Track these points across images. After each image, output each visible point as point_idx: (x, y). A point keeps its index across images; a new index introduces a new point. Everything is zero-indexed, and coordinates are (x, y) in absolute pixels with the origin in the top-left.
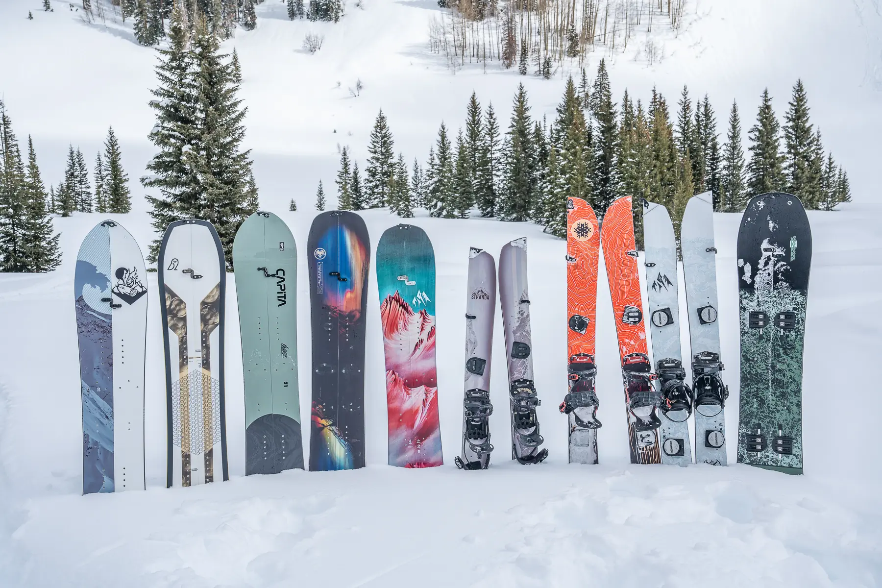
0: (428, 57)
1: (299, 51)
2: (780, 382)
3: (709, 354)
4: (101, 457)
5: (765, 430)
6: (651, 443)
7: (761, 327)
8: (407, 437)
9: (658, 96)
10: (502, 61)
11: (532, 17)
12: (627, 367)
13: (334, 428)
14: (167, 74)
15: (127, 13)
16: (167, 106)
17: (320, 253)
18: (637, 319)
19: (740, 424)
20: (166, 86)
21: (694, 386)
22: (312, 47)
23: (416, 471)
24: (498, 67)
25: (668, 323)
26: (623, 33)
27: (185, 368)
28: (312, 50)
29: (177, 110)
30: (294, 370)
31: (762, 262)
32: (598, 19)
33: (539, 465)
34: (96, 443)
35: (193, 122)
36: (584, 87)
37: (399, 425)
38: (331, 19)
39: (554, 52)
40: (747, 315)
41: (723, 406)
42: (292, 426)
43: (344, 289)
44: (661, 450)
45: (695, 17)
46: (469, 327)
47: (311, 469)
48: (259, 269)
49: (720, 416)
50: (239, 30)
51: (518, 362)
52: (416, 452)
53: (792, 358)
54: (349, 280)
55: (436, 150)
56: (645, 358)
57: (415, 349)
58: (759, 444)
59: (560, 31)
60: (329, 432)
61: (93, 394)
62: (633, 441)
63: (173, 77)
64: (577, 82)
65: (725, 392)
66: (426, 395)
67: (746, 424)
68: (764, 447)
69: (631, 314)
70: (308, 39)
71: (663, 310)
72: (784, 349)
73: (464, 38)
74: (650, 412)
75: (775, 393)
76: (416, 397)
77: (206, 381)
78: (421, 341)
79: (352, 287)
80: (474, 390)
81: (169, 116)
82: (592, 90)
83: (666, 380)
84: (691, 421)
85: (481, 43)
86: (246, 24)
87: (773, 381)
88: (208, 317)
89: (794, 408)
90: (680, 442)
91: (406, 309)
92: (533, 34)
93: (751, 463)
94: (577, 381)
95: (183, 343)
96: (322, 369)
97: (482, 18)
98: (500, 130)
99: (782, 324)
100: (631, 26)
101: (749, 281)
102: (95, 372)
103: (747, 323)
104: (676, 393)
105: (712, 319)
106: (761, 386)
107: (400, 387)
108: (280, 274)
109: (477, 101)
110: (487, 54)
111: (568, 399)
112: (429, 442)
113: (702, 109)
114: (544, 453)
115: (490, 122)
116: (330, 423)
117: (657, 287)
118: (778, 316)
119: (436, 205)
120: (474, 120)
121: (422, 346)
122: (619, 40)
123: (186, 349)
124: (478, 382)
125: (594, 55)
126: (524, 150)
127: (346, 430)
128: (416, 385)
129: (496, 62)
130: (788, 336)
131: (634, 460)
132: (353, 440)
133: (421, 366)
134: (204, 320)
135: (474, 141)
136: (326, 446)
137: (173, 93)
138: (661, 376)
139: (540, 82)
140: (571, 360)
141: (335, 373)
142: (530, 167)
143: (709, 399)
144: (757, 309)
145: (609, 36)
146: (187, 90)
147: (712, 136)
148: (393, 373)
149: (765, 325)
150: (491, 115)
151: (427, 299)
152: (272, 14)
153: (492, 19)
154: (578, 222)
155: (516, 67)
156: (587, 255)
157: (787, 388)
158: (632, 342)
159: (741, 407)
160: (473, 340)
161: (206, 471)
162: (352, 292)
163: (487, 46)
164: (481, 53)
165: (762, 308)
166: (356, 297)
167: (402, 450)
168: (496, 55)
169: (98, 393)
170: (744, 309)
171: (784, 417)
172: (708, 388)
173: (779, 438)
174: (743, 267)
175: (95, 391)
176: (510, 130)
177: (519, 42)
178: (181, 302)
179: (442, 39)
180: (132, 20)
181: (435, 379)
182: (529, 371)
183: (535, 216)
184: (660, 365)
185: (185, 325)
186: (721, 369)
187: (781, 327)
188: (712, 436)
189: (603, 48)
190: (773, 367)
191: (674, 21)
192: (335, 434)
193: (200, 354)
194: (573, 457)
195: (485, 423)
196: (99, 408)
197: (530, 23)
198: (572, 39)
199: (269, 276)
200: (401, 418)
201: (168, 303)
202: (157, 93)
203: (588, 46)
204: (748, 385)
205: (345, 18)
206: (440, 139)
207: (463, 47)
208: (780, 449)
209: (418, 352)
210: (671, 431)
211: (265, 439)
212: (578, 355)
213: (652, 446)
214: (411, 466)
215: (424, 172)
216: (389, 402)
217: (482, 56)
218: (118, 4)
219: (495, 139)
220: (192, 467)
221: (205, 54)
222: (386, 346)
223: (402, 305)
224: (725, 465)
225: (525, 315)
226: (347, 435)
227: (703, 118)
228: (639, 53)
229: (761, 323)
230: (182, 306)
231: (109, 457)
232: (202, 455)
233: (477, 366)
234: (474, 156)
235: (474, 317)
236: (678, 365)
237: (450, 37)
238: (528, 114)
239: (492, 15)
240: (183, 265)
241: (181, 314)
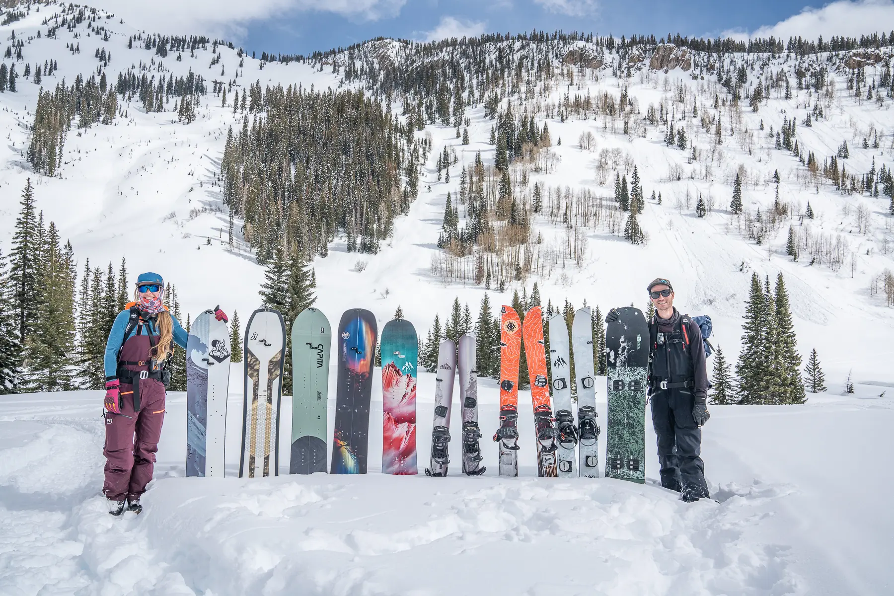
0: (430, 276)
1: (352, 270)
2: (632, 424)
3: (589, 407)
4: (197, 459)
5: (623, 456)
6: (551, 464)
7: (620, 390)
8: (394, 455)
9: (569, 304)
10: (475, 281)
11: (494, 256)
12: (537, 413)
13: (348, 447)
14: (271, 275)
15: (253, 246)
16: (269, 294)
17: (346, 335)
18: (544, 384)
19: (607, 452)
20: (269, 283)
21: (579, 427)
22: (360, 268)
23: (399, 476)
24: (473, 284)
25: (563, 388)
26: (548, 268)
27: (256, 401)
28: (360, 270)
29: (275, 296)
30: (325, 408)
31: (620, 350)
32: (533, 259)
33: (479, 476)
34: (195, 451)
35: (283, 304)
36: (524, 298)
37: (390, 448)
38: (372, 253)
39: (507, 277)
40: (612, 383)
41: (596, 440)
42: (321, 445)
43: (359, 359)
44: (558, 468)
45: (590, 261)
46: (438, 386)
47: (332, 473)
48: (307, 344)
49: (594, 446)
50: (317, 258)
51: (468, 410)
52: (400, 465)
53: (639, 409)
54: (363, 353)
55: (432, 330)
56: (549, 408)
57: (403, 399)
58: (618, 464)
59: (510, 265)
60: (345, 450)
61: (195, 419)
62: (540, 462)
63: (274, 278)
64: (520, 295)
65: (598, 431)
66: (409, 428)
67: (611, 451)
68: (622, 466)
69: (540, 380)
70: (358, 264)
71: (560, 379)
72: (634, 404)
73: (452, 266)
74: (551, 443)
75: (628, 432)
76: (401, 430)
77: (269, 411)
78: (407, 394)
79: (364, 357)
80: (439, 427)
81: (270, 300)
82: (530, 301)
83: (561, 423)
84: (577, 448)
85: (462, 270)
86: (322, 254)
87: (628, 424)
88: (273, 370)
89: (640, 441)
90: (570, 463)
91: (398, 373)
92: (494, 266)
93: (614, 477)
94: (505, 421)
95: (256, 386)
96: (343, 409)
97: (463, 255)
98: (472, 320)
99: (633, 388)
100: (554, 263)
101: (613, 362)
102: (196, 405)
103: (612, 387)
104: (568, 431)
105: (591, 385)
106: (620, 427)
107: (392, 422)
108: (320, 347)
109: (459, 303)
110: (466, 277)
111: (499, 432)
112: (409, 459)
113: (595, 314)
114: (483, 469)
115: (466, 315)
116: (346, 444)
117: (557, 365)
118: (630, 382)
119: (431, 365)
120: (456, 314)
121: (407, 397)
122: (546, 272)
123: (258, 389)
124: (442, 422)
125: (531, 280)
126: (487, 333)
127: (356, 449)
128: (403, 422)
129: (471, 281)
130: (636, 396)
131: (541, 475)
132: (360, 456)
133: (406, 410)
134: (270, 372)
135: (456, 326)
136: (342, 459)
137: (273, 287)
138: (558, 420)
139: (498, 294)
140: (502, 408)
141: (351, 411)
142: (490, 343)
143: (588, 435)
144: (617, 379)
145: (540, 269)
146: (282, 285)
147: (601, 330)
148: (388, 413)
149: (623, 389)
150: (467, 311)
151: (412, 367)
152: (337, 249)
153: (470, 256)
154: (508, 321)
155: (483, 285)
156: (513, 342)
157: (636, 428)
158: (541, 398)
159: (608, 441)
160: (440, 395)
161: (264, 469)
162: (364, 361)
163: (466, 272)
164: (463, 276)
165: (621, 378)
166: (367, 364)
167: (391, 464)
168: (472, 277)
169: (197, 419)
170: (610, 379)
171: (634, 447)
172: (588, 428)
173: (631, 460)
174: (609, 353)
175: (196, 417)
176: (478, 320)
177: (485, 270)
178: (257, 360)
179: (439, 267)
180: (255, 250)
181: (415, 418)
182: (475, 416)
183: (493, 373)
184: (558, 413)
185: (258, 374)
186: (595, 416)
187: (632, 390)
188: (590, 459)
189: (537, 276)
190: (628, 415)
191: (578, 263)
192: (349, 451)
193: (266, 394)
194: (502, 471)
195: (445, 448)
196: (197, 428)
197: (492, 260)
198: (517, 270)
199: (313, 348)
200: (391, 443)
201: (249, 360)
202: (264, 286)
203: (527, 275)
204: (612, 427)
205: (381, 252)
206: (435, 324)
207: (452, 272)
208: (631, 467)
209: (405, 400)
210: (564, 456)
211: (303, 452)
212: (507, 406)
213: (552, 465)
214: (396, 474)
215: (424, 344)
216: (384, 432)
217: (462, 278)
218: (249, 242)
219: (469, 326)
220: (256, 465)
221: (295, 266)
222: (384, 397)
223: (396, 370)
224: (598, 477)
225: (474, 380)
226: (356, 452)
227: (595, 318)
228: (557, 280)
229: (620, 388)
230: (258, 362)
231: (203, 459)
232: (262, 459)
233: (442, 411)
234: (455, 336)
235: (441, 380)
236: (570, 414)
237: (444, 266)
238: (490, 311)
239: (470, 254)
240: (259, 338)
241: (256, 367)
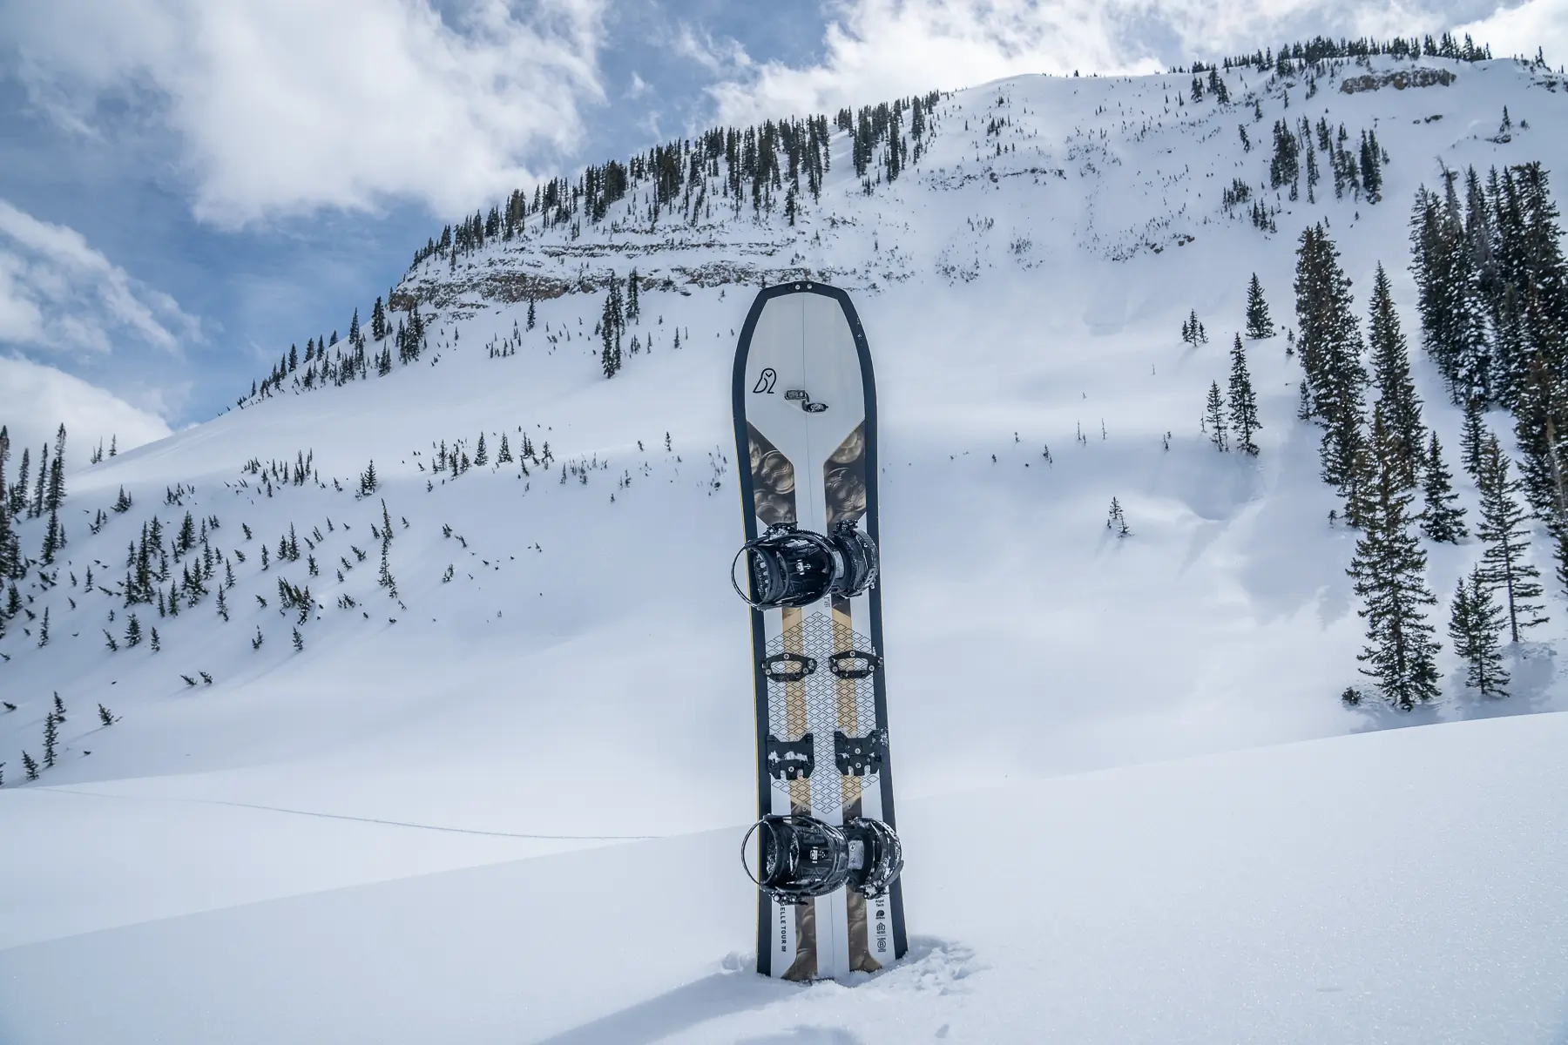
88: (842, 495)
134: (833, 500)
178: (783, 461)
185: (792, 510)
201: (755, 463)
230: (785, 470)
240: (785, 381)
241: (783, 488)
